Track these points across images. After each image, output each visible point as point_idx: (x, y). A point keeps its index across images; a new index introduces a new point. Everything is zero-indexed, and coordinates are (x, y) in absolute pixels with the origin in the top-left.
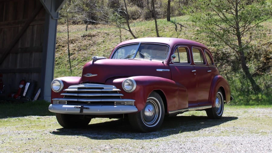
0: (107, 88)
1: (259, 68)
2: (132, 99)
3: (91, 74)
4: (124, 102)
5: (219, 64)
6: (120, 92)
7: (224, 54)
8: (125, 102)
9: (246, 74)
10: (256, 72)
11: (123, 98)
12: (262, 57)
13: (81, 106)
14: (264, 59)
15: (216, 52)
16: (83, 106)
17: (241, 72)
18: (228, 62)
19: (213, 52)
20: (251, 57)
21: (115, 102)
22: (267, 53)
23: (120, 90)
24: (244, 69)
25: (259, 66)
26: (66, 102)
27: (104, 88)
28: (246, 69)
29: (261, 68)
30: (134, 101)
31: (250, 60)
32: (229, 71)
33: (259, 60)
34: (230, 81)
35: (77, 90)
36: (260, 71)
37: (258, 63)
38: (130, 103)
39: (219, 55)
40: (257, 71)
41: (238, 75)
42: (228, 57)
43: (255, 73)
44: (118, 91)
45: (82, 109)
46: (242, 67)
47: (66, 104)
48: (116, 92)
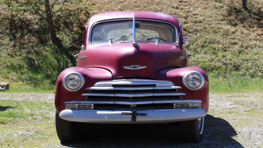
0: (161, 84)
1: (75, 41)
2: (198, 99)
3: (139, 66)
4: (188, 104)
5: (19, 34)
6: (179, 91)
7: (22, 21)
8: (190, 104)
9: (58, 47)
10: (72, 45)
11: (184, 98)
12: (75, 27)
13: (133, 112)
14: (79, 29)
15: (11, 19)
16: (136, 112)
17: (51, 45)
18: (30, 31)
19: (7, 19)
20: (60, 26)
21: (174, 105)
22: (81, 21)
23: (181, 88)
24: (53, 42)
25: (74, 38)
26: (93, 105)
27: (157, 85)
28: (57, 42)
29: (78, 40)
30: (201, 102)
31: (59, 30)
32: (35, 44)
33: (72, 31)
34: (41, 56)
35: (112, 88)
36: (76, 43)
37: (72, 34)
38: (196, 105)
39: (16, 22)
40: (73, 43)
41: (48, 49)
42: (28, 25)
43: (71, 47)
44: (178, 89)
45: (134, 115)
46: (52, 39)
47: (93, 108)
48: (174, 90)
